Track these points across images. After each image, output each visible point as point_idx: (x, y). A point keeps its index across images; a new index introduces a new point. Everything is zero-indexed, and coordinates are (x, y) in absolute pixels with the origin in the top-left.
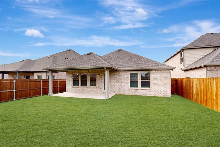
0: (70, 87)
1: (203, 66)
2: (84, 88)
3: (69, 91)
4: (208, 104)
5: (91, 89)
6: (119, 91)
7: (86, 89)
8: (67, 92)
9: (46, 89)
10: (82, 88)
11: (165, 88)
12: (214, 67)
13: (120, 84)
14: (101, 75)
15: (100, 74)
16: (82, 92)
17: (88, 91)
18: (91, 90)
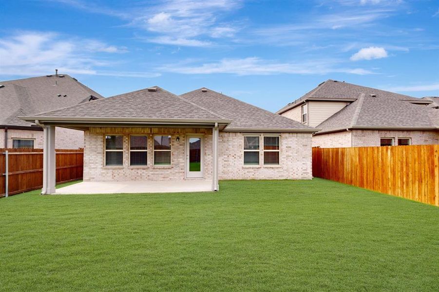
0: (96, 168)
1: (347, 130)
2: (139, 169)
3: (93, 178)
5: (157, 171)
6: (224, 172)
7: (143, 173)
8: (89, 180)
9: (20, 176)
10: (134, 171)
11: (303, 164)
12: (361, 131)
13: (225, 158)
14: (184, 140)
15: (181, 138)
16: (132, 179)
17: (149, 176)
18: (157, 174)
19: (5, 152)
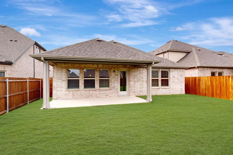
0: (62, 91)
1: (196, 67)
2: (90, 91)
3: (60, 97)
4: (222, 96)
5: (101, 92)
6: (140, 91)
7: (93, 93)
8: (57, 99)
10: (87, 91)
11: (181, 86)
13: (141, 83)
14: (118, 72)
15: (116, 71)
16: (86, 97)
17: (96, 95)
18: (102, 94)
19: (6, 80)
